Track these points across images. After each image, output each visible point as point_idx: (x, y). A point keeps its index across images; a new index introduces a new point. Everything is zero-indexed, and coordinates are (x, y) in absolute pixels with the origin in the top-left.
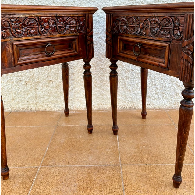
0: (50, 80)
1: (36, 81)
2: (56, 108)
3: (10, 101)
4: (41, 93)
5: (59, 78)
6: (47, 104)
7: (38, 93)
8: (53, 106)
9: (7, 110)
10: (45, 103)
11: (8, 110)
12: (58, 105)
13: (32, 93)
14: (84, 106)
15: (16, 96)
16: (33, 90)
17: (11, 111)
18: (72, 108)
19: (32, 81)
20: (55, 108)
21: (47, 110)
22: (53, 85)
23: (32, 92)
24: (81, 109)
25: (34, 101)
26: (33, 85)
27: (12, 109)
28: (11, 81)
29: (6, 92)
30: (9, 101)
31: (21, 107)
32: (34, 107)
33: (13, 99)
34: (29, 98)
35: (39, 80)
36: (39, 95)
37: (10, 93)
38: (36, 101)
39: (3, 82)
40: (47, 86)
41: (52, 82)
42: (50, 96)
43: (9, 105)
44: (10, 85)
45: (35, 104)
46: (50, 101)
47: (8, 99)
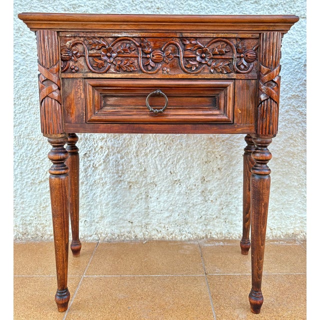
0: (175, 180)
1: (149, 181)
2: (184, 236)
3: (96, 221)
4: (157, 206)
5: (192, 176)
6: (166, 226)
7: (151, 205)
8: (177, 231)
9: (89, 238)
10: (163, 225)
11: (92, 238)
12: (186, 229)
13: (139, 205)
14: (236, 232)
15: (108, 211)
16: (142, 199)
17: (98, 240)
18: (214, 236)
19: (142, 181)
20: (182, 235)
21: (168, 238)
22: (181, 189)
23: (140, 203)
24: (231, 237)
25: (141, 220)
26: (144, 188)
27: (99, 236)
28: (101, 182)
29: (89, 202)
30: (94, 221)
31: (117, 232)
32: (142, 233)
33: (102, 217)
34: (133, 215)
35: (156, 179)
36: (152, 209)
37: (97, 205)
38: (147, 220)
39: (85, 183)
40: (169, 192)
41: (178, 184)
42: (173, 211)
43: (93, 227)
44: (100, 189)
45: (143, 226)
46: (173, 222)
47: (93, 216)
